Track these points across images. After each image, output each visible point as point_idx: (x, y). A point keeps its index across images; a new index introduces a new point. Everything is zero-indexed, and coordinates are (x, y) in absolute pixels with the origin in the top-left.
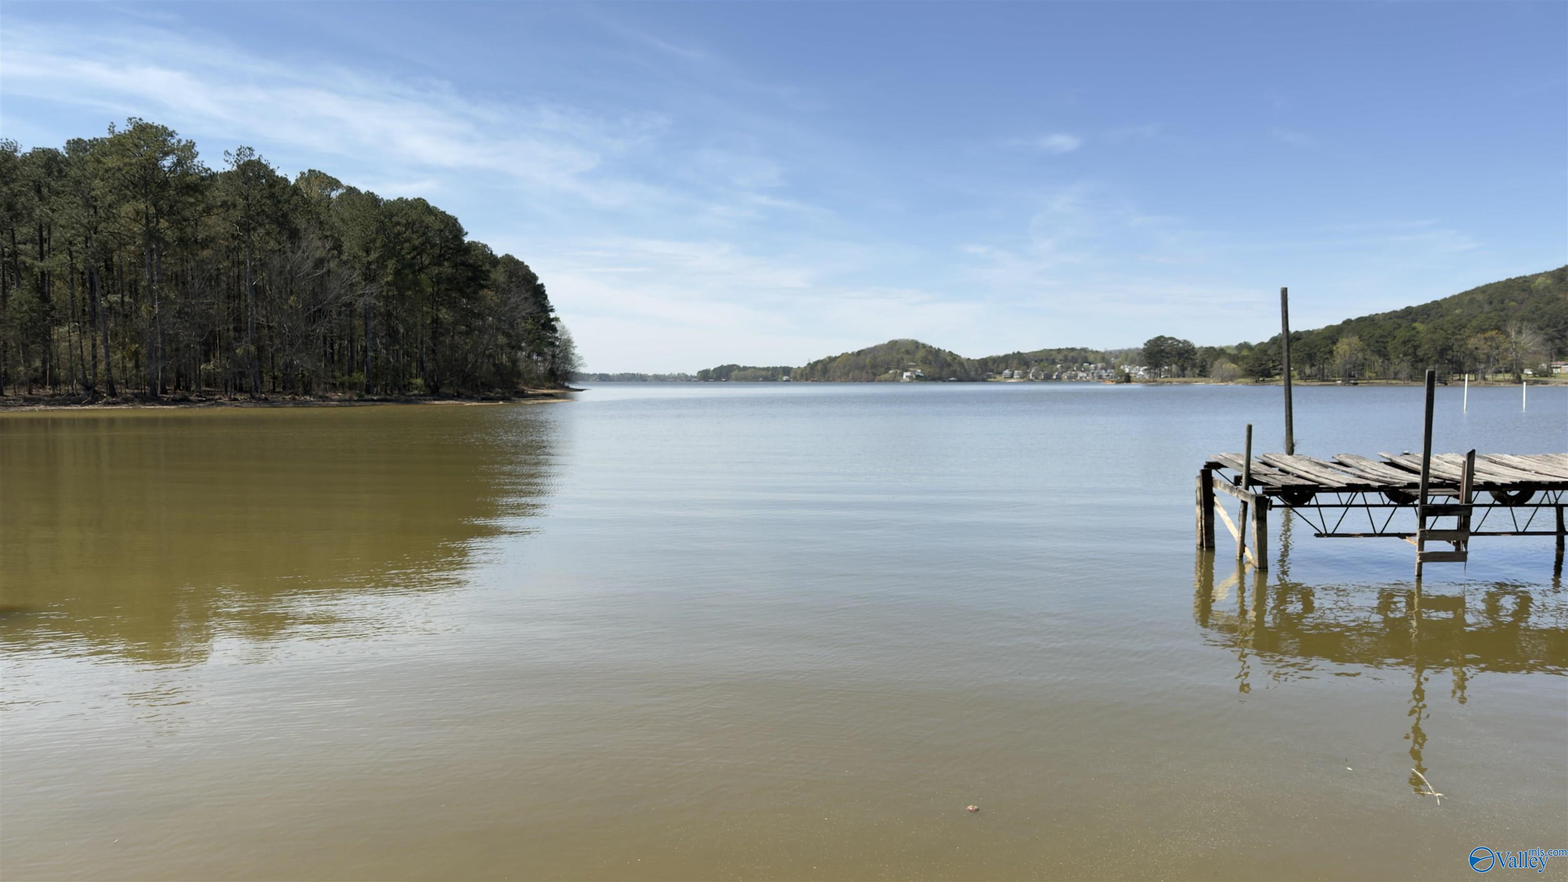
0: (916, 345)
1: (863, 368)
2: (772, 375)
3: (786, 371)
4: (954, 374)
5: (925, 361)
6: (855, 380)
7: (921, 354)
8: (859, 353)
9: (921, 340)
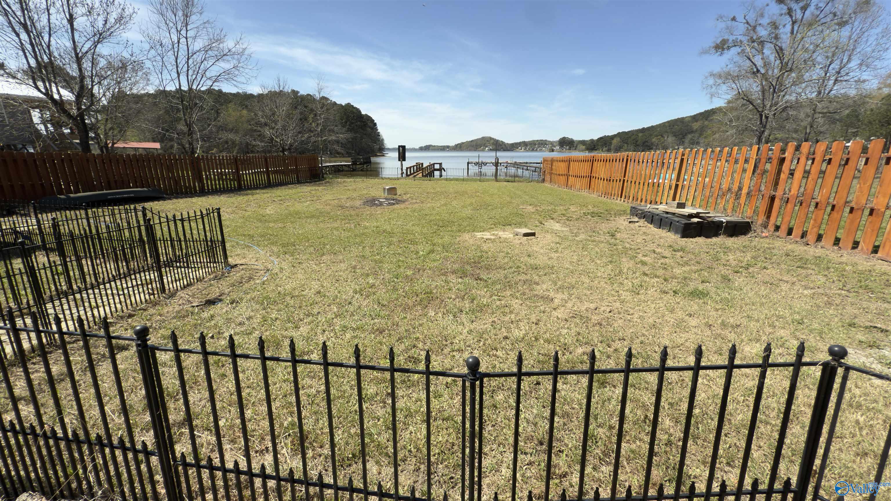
0: (491, 138)
1: (473, 146)
2: (443, 149)
3: (448, 147)
4: (502, 148)
5: (493, 144)
6: (470, 150)
7: (492, 141)
8: (472, 141)
9: (492, 137)
